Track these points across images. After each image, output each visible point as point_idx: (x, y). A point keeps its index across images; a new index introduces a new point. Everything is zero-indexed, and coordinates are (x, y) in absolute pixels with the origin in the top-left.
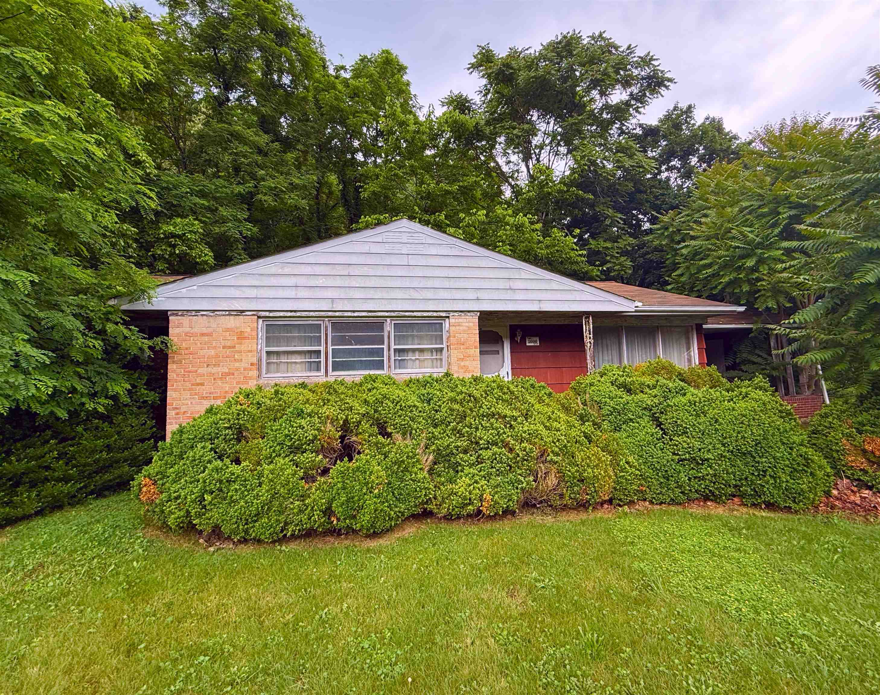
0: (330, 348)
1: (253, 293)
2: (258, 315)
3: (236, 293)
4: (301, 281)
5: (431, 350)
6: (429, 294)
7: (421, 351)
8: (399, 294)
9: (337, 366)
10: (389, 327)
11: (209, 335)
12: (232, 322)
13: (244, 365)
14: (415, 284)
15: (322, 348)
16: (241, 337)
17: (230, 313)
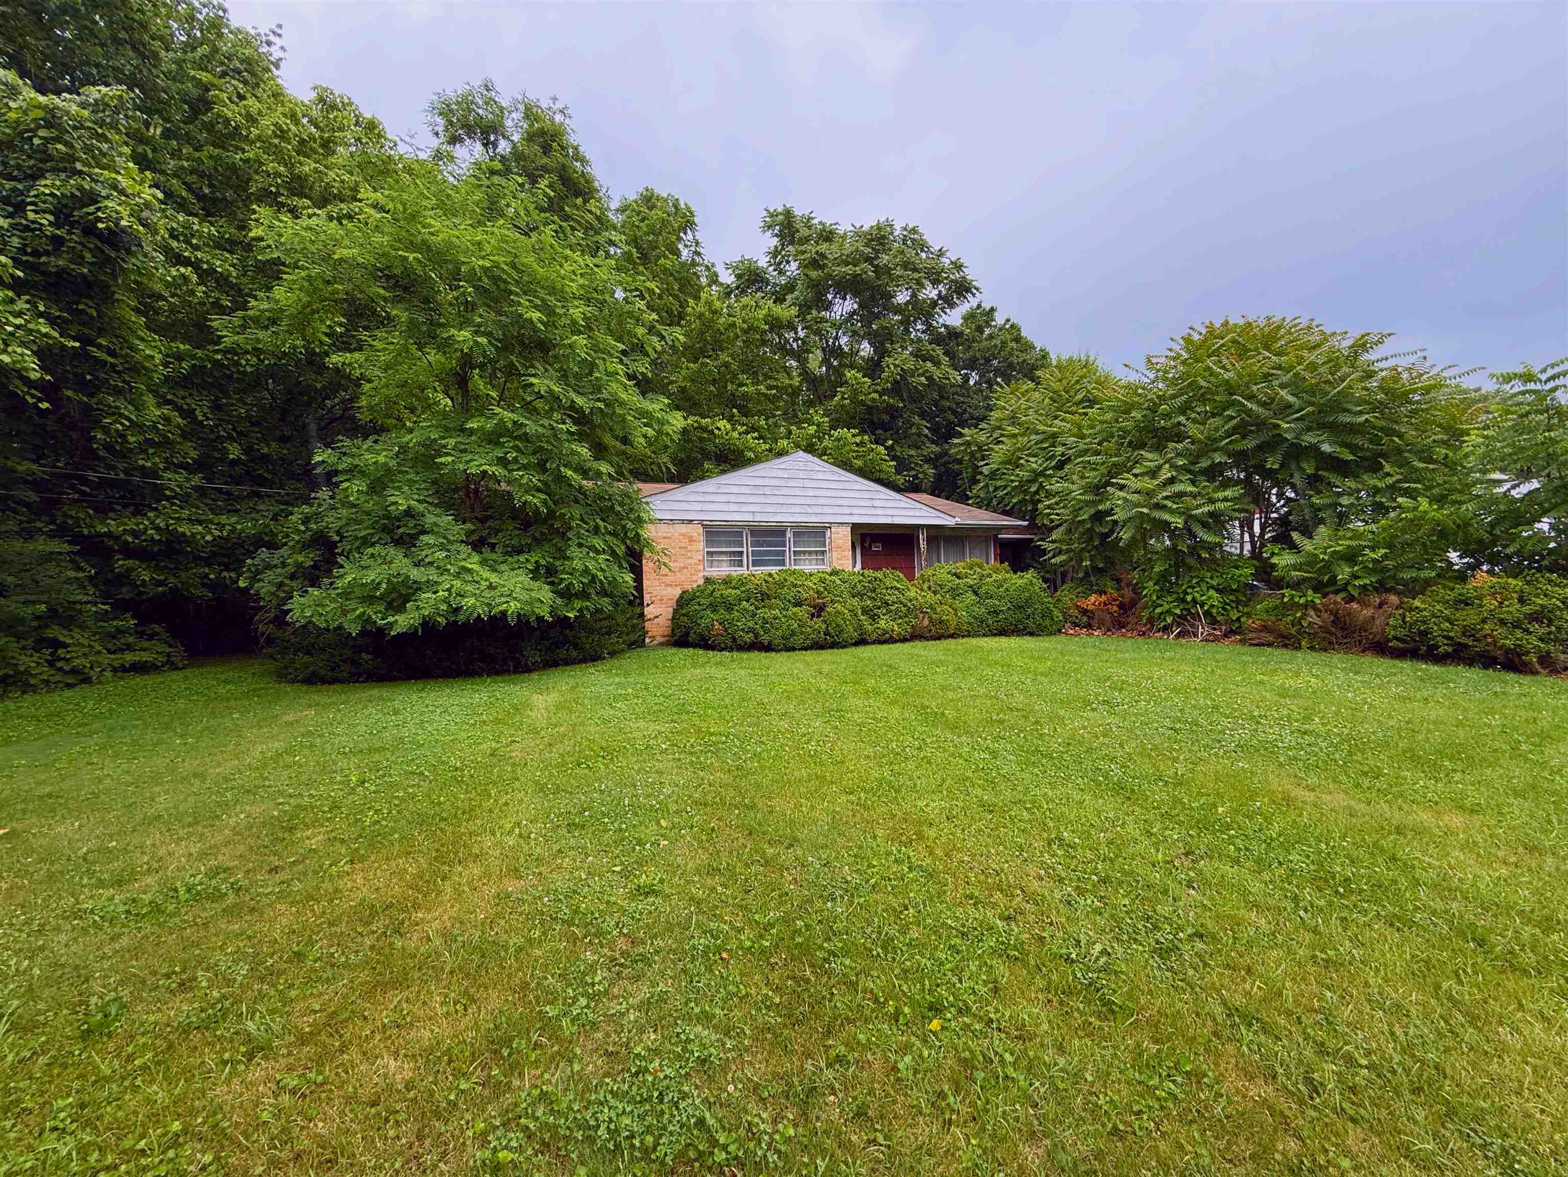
0: (750, 549)
1: (698, 507)
2: (701, 522)
3: (686, 506)
4: (732, 498)
5: (816, 552)
6: (818, 510)
7: (810, 553)
8: (798, 509)
9: (755, 564)
10: (789, 534)
11: (669, 538)
12: (684, 528)
13: (693, 561)
14: (809, 501)
15: (745, 550)
16: (691, 540)
17: (683, 521)
